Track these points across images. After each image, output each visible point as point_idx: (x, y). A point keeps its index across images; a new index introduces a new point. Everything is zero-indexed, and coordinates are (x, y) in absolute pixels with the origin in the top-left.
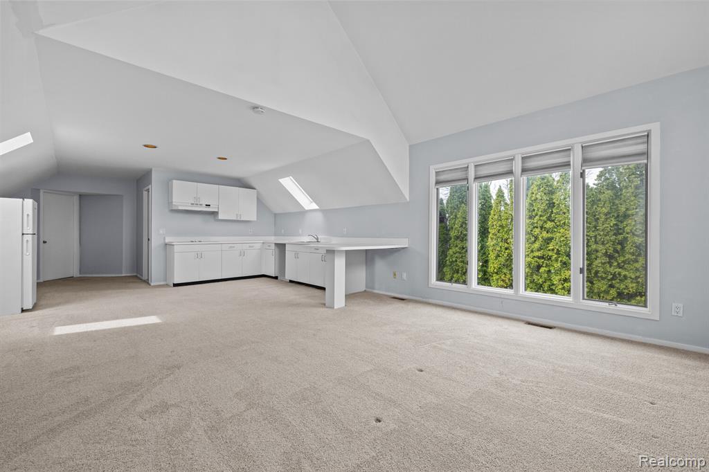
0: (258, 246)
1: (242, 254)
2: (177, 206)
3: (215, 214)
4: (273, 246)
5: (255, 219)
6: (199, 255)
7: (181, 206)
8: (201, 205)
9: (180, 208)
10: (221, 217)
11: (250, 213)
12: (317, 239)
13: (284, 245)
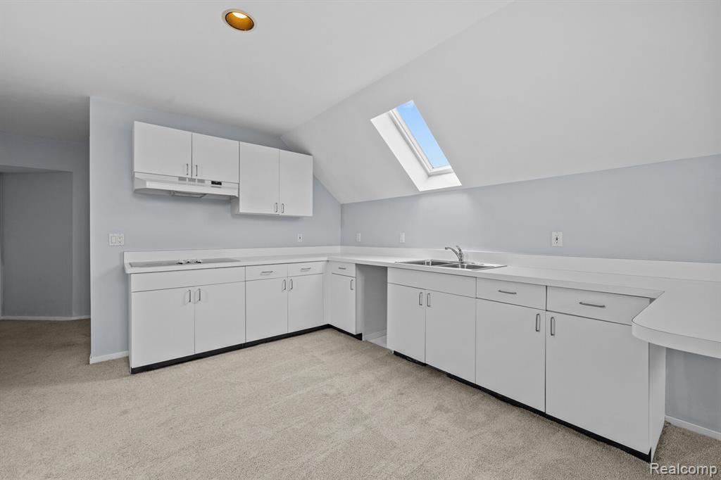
0: (318, 267)
1: (288, 285)
2: (144, 182)
3: (231, 201)
4: (352, 271)
5: (311, 214)
6: (195, 297)
7: (151, 180)
8: (200, 181)
9: (150, 185)
10: (243, 208)
11: (301, 203)
12: (461, 255)
13: (383, 270)
